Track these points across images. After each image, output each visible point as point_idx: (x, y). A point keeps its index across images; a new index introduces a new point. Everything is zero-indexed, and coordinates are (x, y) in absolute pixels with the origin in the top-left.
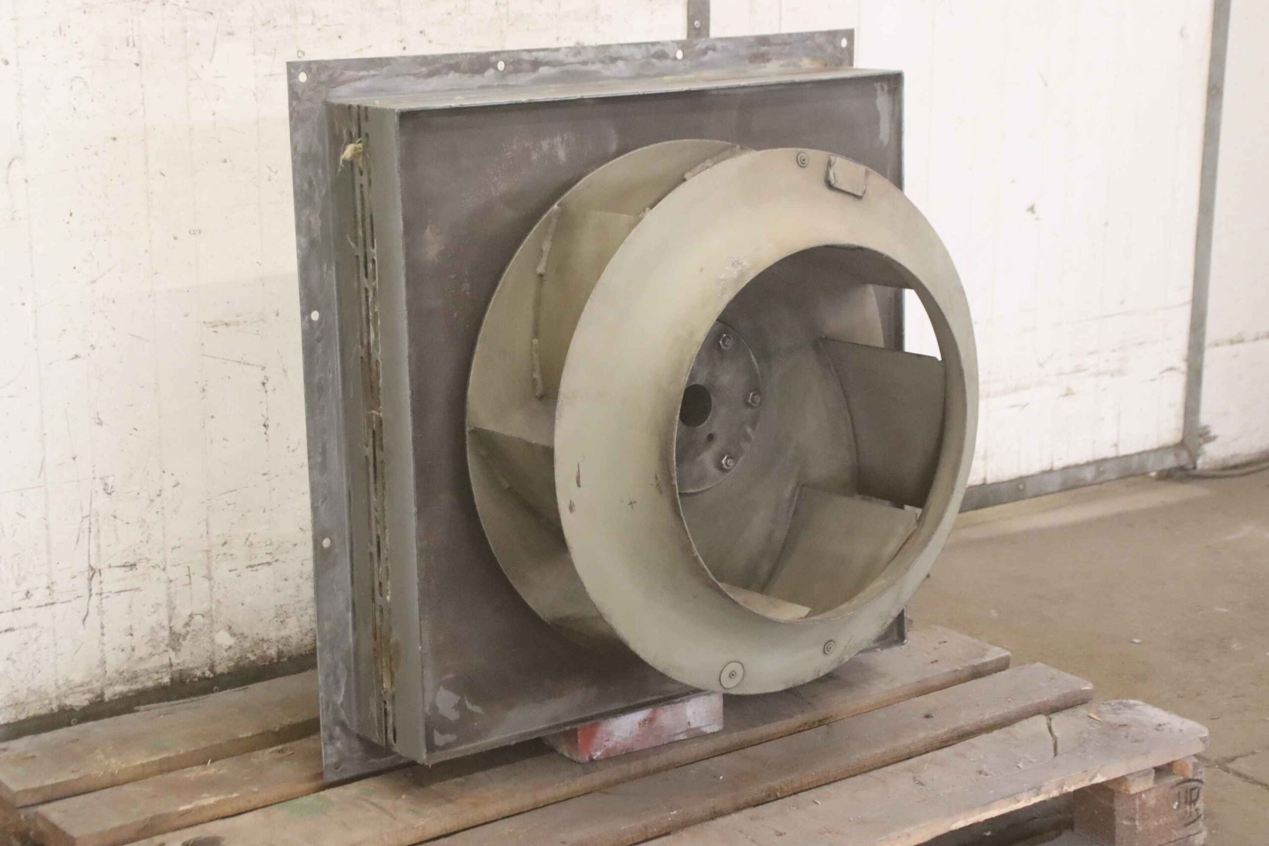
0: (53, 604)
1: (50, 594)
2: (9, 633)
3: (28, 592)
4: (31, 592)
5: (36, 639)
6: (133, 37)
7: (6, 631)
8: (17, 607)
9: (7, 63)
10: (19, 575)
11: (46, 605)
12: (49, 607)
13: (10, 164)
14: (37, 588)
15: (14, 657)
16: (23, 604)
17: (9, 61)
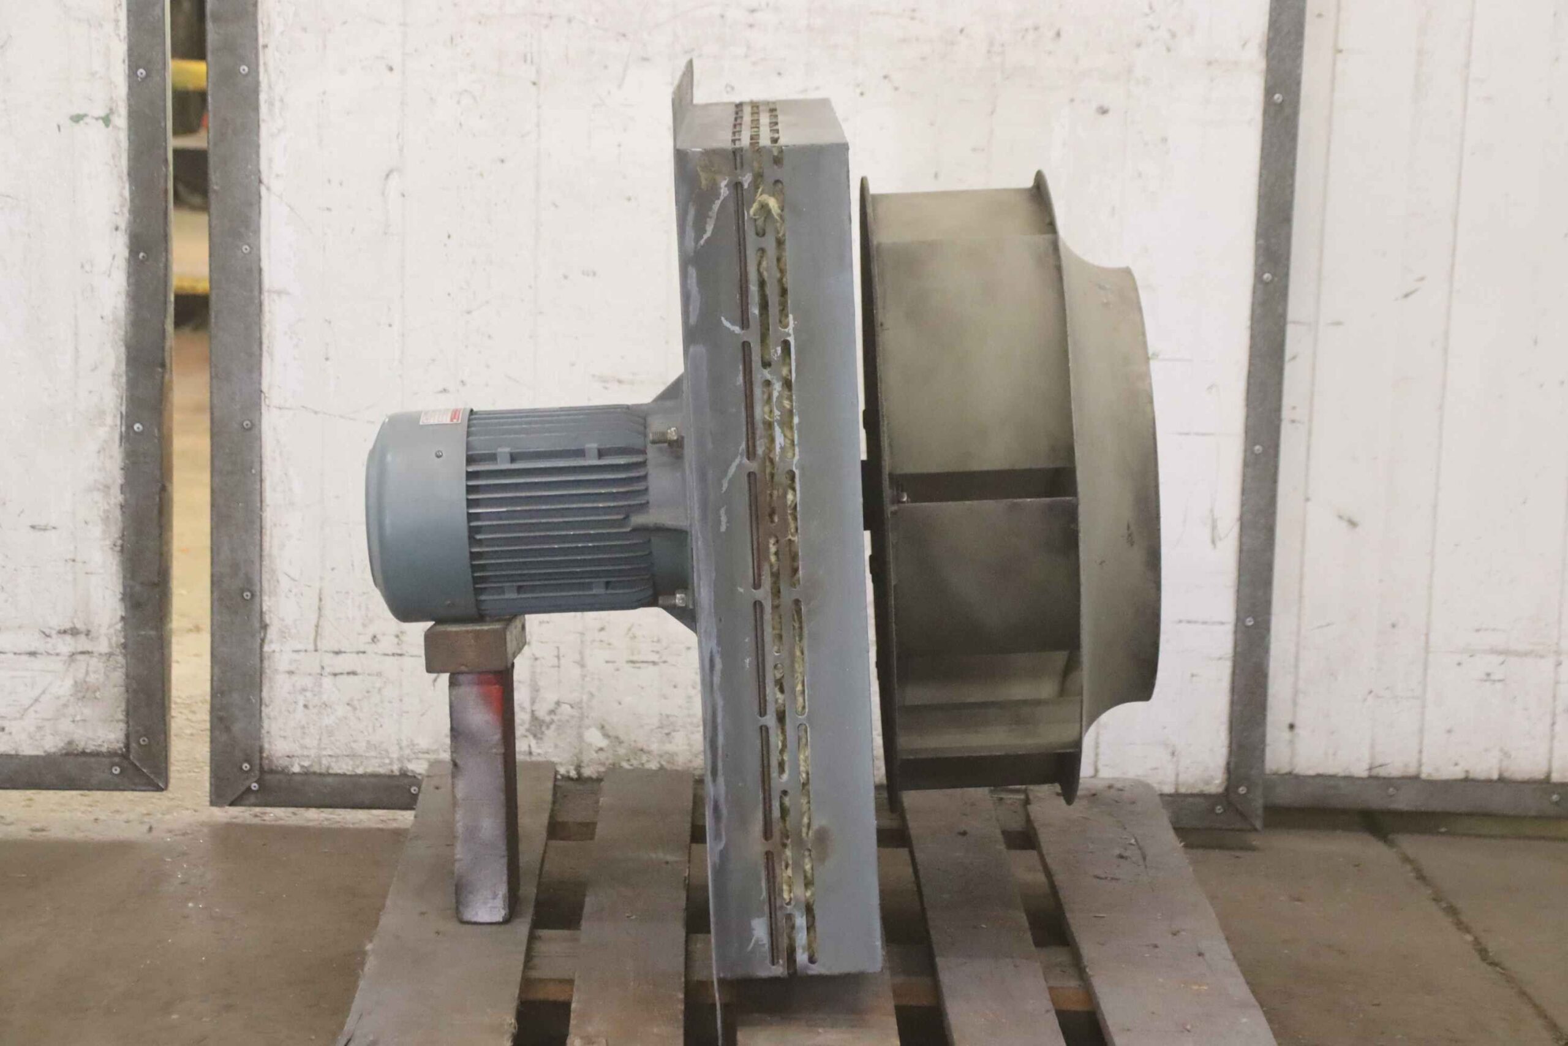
0: (401, 655)
1: (398, 644)
2: (352, 676)
3: (375, 637)
4: (378, 636)
5: (380, 690)
6: (531, 53)
7: (348, 673)
8: (362, 650)
9: (391, 69)
10: (367, 616)
11: (393, 655)
12: (397, 657)
13: (388, 176)
14: (384, 634)
15: (356, 703)
16: (370, 648)
17: (394, 67)
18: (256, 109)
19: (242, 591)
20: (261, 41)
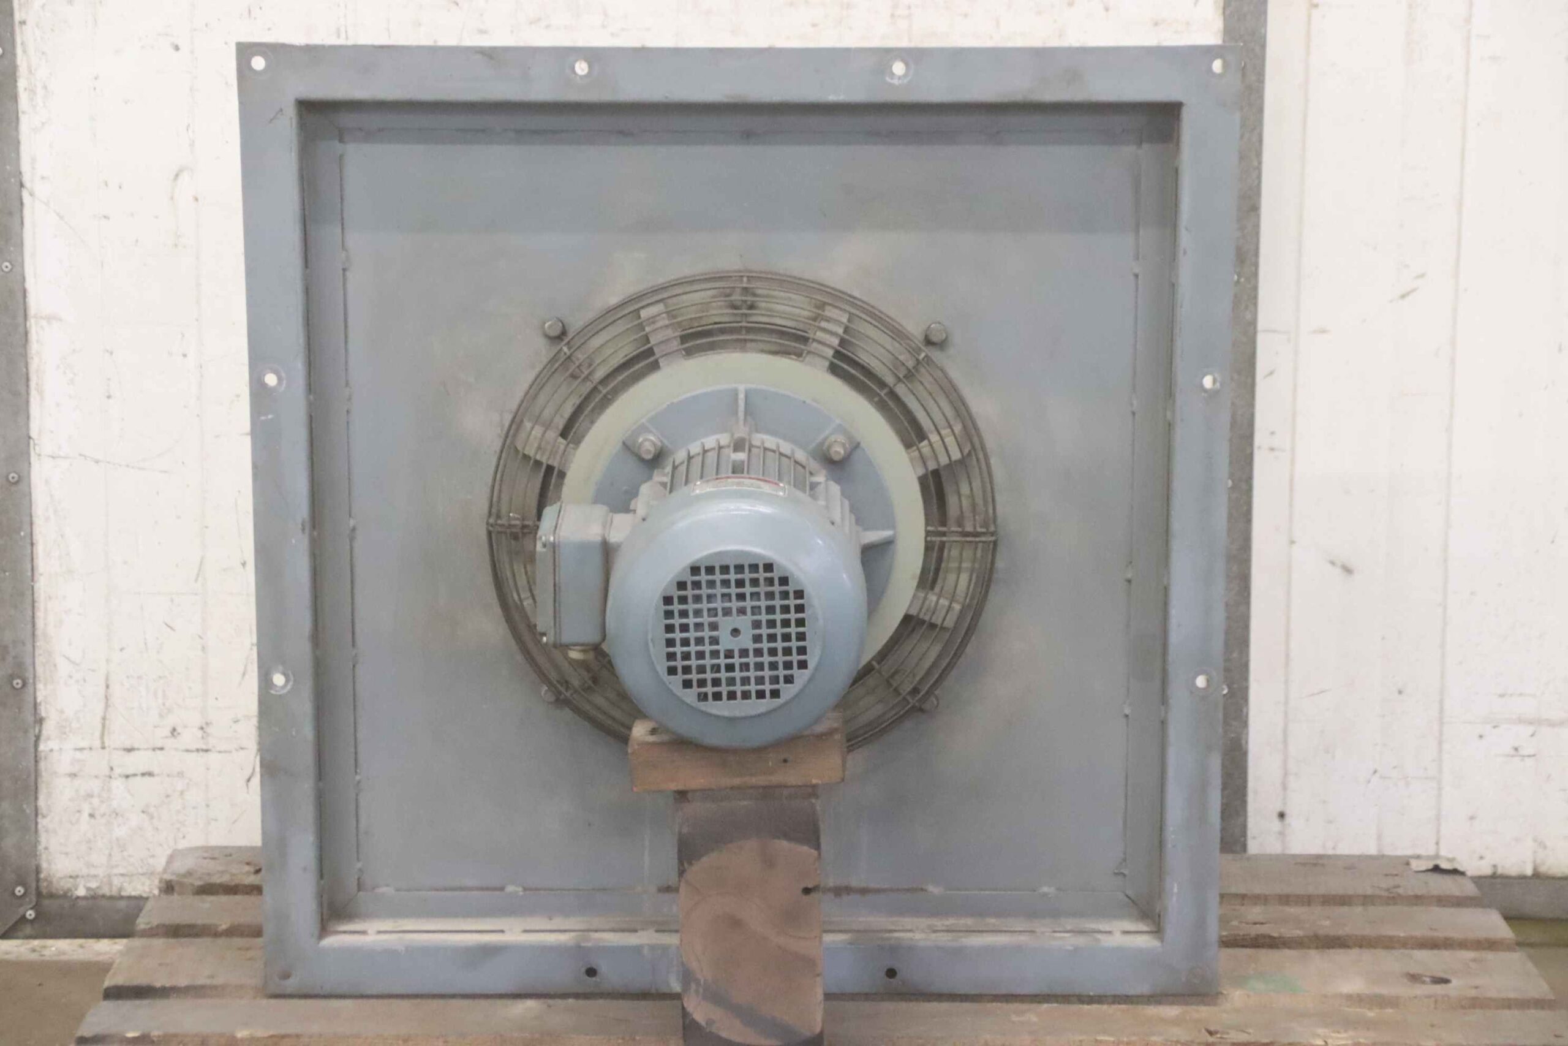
0: (207, 751)
1: (203, 738)
2: (147, 779)
3: (174, 730)
4: (179, 730)
5: (182, 793)
6: (346, 27)
7: (143, 775)
8: (159, 745)
9: (177, 48)
10: (164, 704)
11: (198, 750)
12: (201, 753)
13: (177, 176)
14: (185, 727)
15: (152, 810)
16: (170, 743)
17: (180, 45)
18: (15, 98)
19: (12, 677)
20: (18, 17)
